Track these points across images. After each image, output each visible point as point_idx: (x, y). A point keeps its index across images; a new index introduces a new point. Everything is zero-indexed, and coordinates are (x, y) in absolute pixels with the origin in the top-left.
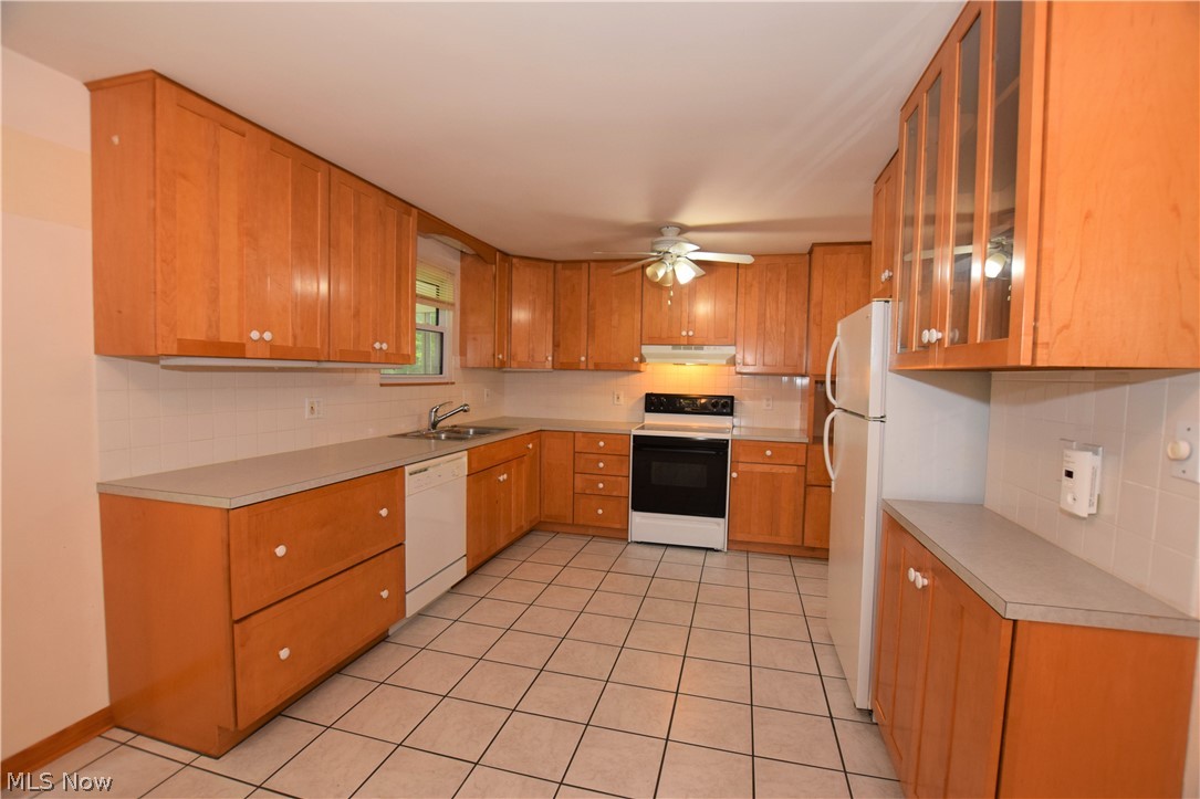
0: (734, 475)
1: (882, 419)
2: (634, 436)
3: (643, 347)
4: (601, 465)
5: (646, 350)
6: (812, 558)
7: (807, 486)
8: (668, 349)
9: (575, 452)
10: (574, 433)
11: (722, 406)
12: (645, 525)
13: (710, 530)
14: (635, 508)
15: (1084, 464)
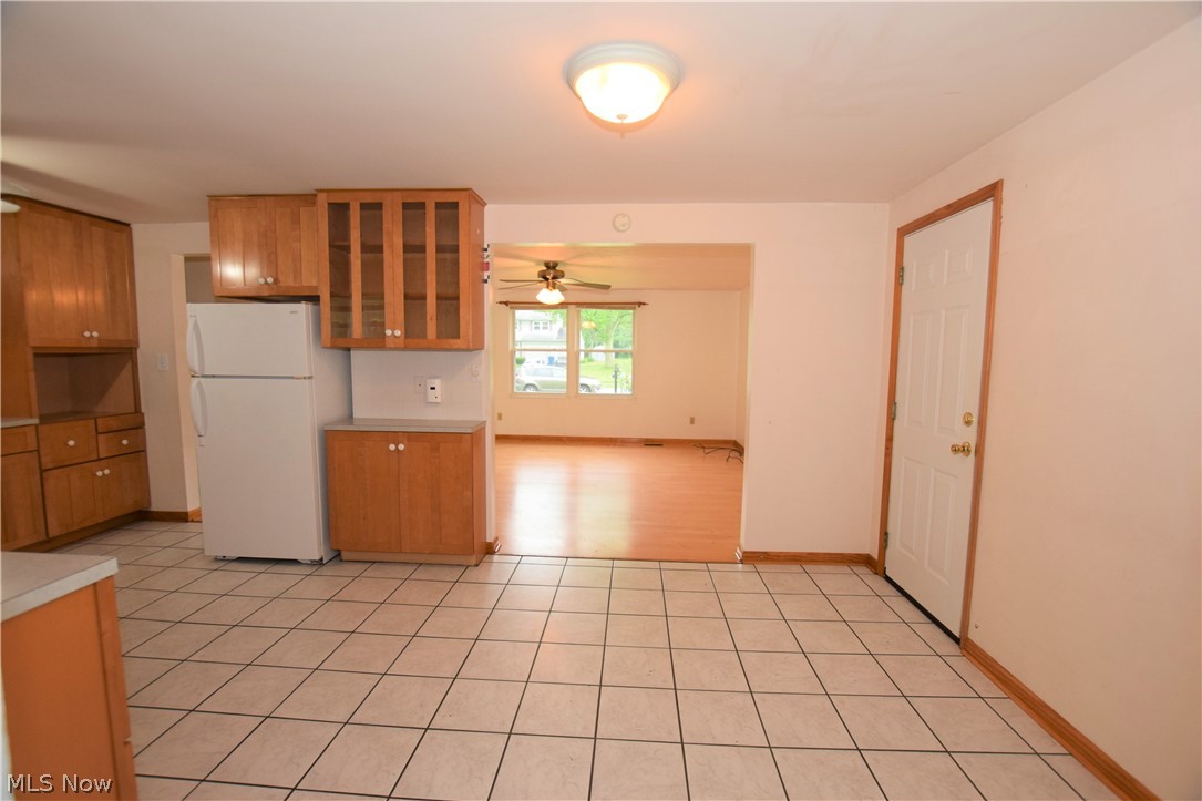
1: (312, 378)
7: (43, 471)
15: (437, 383)
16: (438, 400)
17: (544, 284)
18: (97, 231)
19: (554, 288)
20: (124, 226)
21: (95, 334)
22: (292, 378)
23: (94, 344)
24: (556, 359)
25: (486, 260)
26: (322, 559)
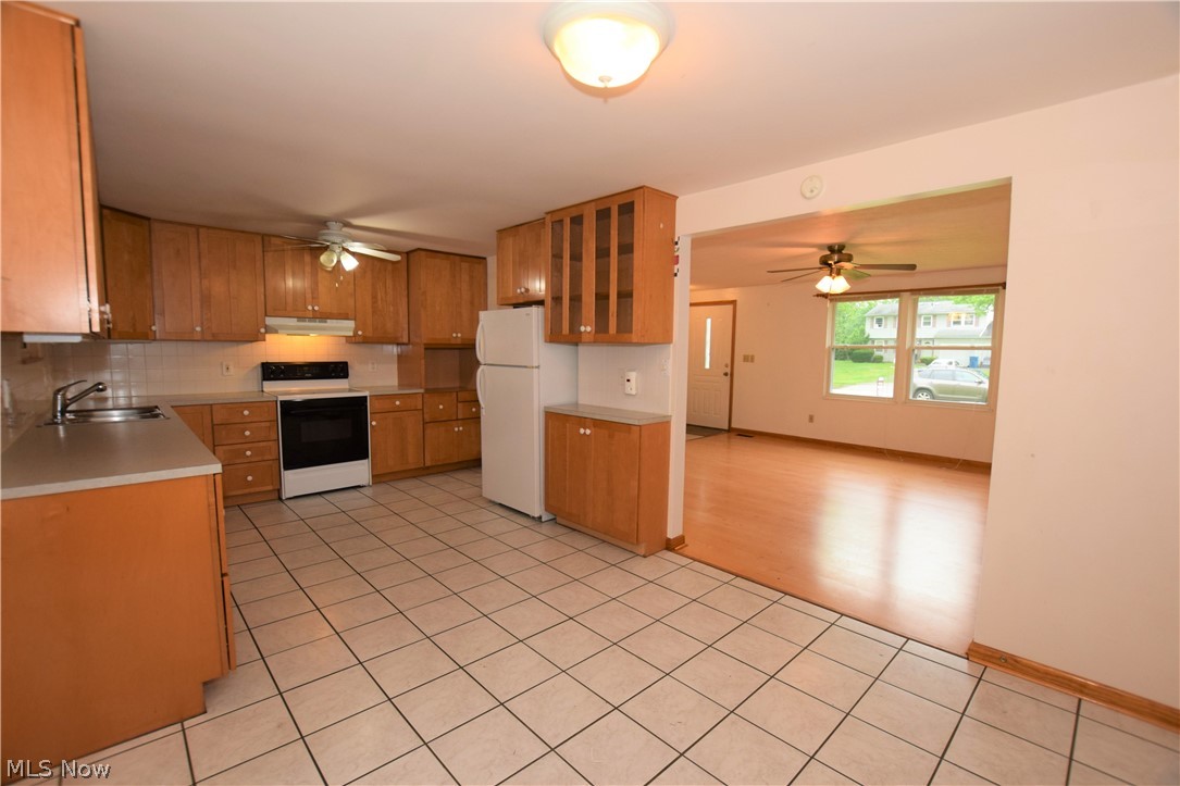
0: (374, 423)
1: (538, 367)
2: (281, 402)
3: (267, 318)
4: (247, 433)
5: (270, 321)
6: (428, 475)
7: (425, 423)
8: (293, 322)
9: (213, 425)
10: (211, 405)
11: (337, 370)
12: (298, 481)
13: (356, 472)
14: (285, 469)
15: (633, 376)
16: (633, 392)
17: (827, 270)
18: (465, 266)
19: (838, 274)
20: (485, 258)
21: (459, 335)
22: (526, 367)
23: (459, 342)
24: (980, 360)
25: (676, 254)
26: (540, 517)
